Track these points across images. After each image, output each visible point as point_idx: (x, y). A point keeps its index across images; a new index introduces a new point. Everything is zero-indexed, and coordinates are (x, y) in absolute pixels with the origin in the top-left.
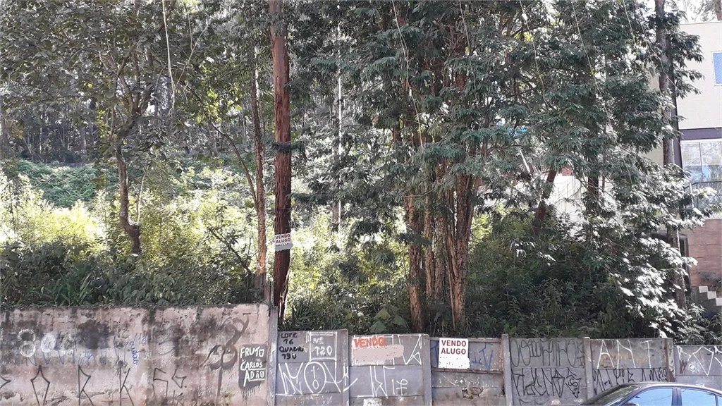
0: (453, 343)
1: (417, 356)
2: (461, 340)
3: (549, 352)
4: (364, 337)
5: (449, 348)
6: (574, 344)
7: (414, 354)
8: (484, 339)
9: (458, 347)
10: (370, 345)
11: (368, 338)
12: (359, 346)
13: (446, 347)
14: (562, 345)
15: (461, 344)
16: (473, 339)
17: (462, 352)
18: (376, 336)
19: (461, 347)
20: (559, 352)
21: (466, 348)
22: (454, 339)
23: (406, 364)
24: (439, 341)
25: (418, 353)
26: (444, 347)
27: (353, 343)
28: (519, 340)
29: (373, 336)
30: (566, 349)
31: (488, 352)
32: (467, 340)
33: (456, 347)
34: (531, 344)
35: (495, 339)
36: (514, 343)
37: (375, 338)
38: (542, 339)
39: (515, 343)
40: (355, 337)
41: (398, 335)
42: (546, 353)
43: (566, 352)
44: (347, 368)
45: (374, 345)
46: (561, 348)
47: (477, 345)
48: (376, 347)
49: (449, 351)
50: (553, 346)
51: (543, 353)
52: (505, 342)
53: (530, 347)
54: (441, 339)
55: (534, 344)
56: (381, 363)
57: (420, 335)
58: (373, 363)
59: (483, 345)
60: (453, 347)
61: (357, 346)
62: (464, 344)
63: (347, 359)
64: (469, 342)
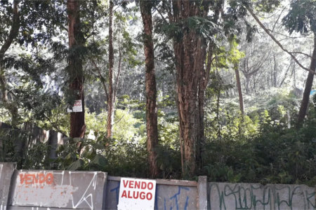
0: (137, 185)
1: (89, 199)
2: (147, 181)
3: (264, 204)
4: (31, 173)
5: (132, 190)
6: (302, 193)
7: (86, 196)
8: (176, 182)
9: (143, 190)
10: (37, 182)
11: (35, 173)
12: (24, 183)
13: (127, 189)
14: (284, 196)
15: (147, 186)
16: (164, 181)
17: (148, 197)
18: (45, 172)
19: (146, 191)
20: (279, 205)
21: (153, 192)
22: (138, 180)
23: (74, 207)
24: (119, 182)
25: (91, 195)
26: (125, 189)
27: (18, 179)
28: (221, 185)
29: (41, 171)
30: (290, 201)
31: (182, 199)
32: (154, 182)
33: (140, 190)
34: (239, 191)
35: (192, 183)
36: (214, 188)
37: (42, 175)
38: (255, 185)
39: (216, 188)
40: (22, 172)
41: (70, 172)
42: (259, 205)
43: (290, 204)
44: (5, 207)
45: (41, 182)
46: (281, 200)
47: (169, 189)
48: (42, 184)
49: (131, 195)
50: (269, 196)
51: (255, 205)
52: (202, 187)
53: (237, 195)
54: (122, 179)
55: (242, 192)
56: (45, 205)
57: (96, 173)
58: (36, 204)
59: (176, 190)
60: (137, 190)
61: (22, 183)
62: (150, 186)
63: (7, 196)
64: (157, 185)
